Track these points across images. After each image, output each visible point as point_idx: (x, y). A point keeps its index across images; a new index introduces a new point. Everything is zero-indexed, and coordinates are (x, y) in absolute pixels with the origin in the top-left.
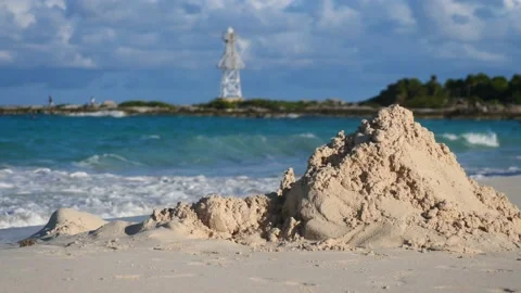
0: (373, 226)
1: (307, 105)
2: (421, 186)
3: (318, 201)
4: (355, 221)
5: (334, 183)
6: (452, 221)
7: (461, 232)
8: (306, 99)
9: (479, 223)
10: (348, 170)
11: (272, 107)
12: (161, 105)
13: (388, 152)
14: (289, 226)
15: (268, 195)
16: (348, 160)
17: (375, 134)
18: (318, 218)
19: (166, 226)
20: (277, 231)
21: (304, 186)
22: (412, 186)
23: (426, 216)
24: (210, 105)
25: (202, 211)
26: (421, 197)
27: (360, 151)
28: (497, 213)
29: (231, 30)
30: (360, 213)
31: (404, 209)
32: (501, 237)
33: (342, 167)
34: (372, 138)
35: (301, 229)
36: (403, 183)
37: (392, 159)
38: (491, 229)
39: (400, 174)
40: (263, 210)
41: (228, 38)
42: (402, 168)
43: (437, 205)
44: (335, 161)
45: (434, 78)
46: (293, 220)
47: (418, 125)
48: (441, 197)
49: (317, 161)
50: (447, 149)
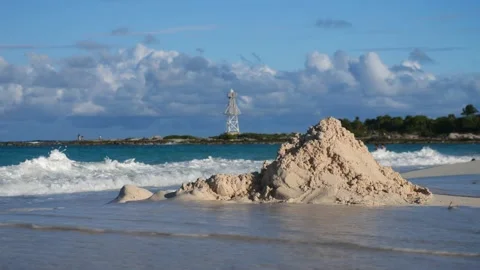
0: (317, 190)
1: (280, 136)
2: (346, 165)
3: (283, 176)
4: (306, 188)
5: (293, 165)
6: (365, 187)
7: (371, 193)
8: (279, 133)
9: (382, 188)
10: (302, 157)
11: (258, 138)
12: (190, 137)
13: (326, 146)
14: (265, 191)
15: (253, 173)
16: (301, 150)
17: (318, 134)
18: (283, 186)
19: (191, 192)
20: (259, 194)
21: (275, 167)
22: (341, 166)
23: (350, 184)
24: (220, 138)
25: (212, 184)
26: (347, 172)
27: (309, 145)
28: (393, 182)
29: (232, 91)
30: (309, 182)
31: (336, 180)
32: (396, 196)
33: (298, 155)
34: (316, 137)
35: (273, 193)
36: (335, 164)
37: (328, 149)
38: (390, 191)
39: (334, 158)
40: (250, 182)
41: (230, 95)
42: (335, 154)
43: (357, 177)
44: (294, 151)
45: (357, 118)
46: (268, 188)
47: (344, 129)
48: (359, 173)
49: (282, 151)
50: (362, 143)
